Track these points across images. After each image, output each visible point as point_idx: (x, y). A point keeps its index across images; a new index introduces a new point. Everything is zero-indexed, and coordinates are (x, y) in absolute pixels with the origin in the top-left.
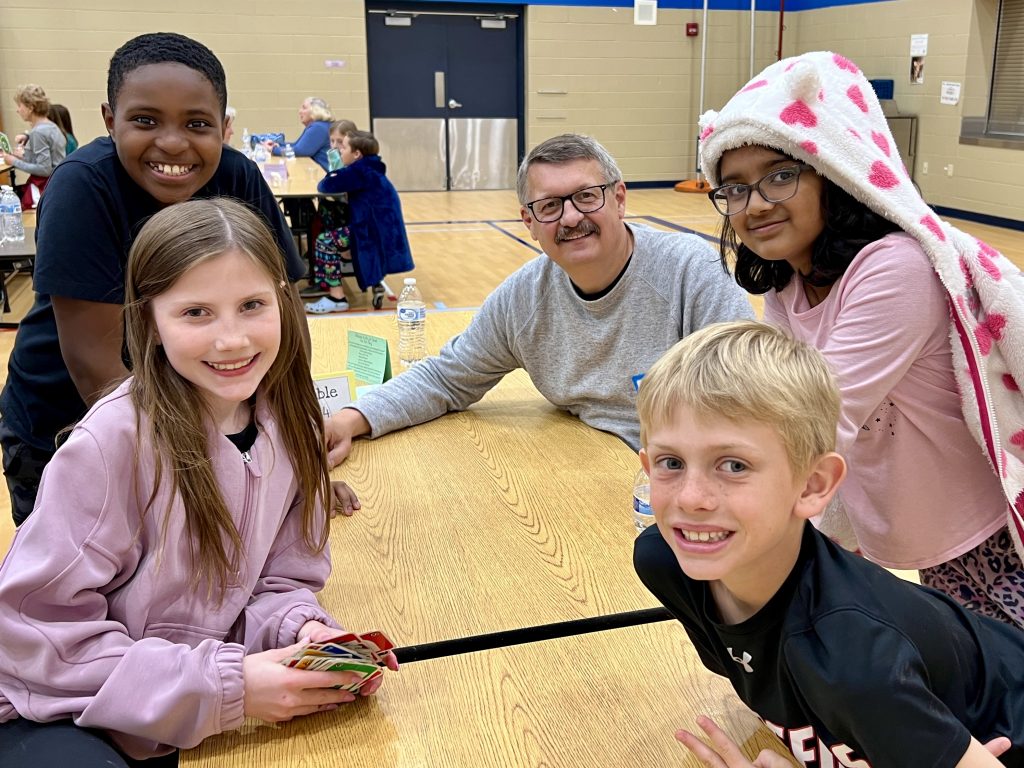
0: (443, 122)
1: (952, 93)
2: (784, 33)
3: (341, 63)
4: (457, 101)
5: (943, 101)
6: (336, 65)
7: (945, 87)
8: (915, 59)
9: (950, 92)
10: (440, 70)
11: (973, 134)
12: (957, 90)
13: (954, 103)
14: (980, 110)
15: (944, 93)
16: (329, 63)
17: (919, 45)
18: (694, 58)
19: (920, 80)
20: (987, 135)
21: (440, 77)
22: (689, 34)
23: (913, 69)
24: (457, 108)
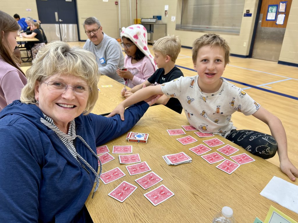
0: (58, 25)
1: (173, 19)
2: (137, 5)
3: (30, 10)
4: (61, 20)
5: (172, 21)
6: (29, 10)
7: (172, 17)
8: (166, 11)
9: (173, 18)
10: (56, 12)
11: (178, 28)
12: (175, 18)
13: (174, 21)
14: (179, 22)
15: (172, 19)
16: (27, 10)
17: (166, 8)
18: (118, 10)
19: (167, 16)
20: (181, 28)
21: (56, 14)
22: (116, 4)
23: (165, 13)
24: (61, 22)
